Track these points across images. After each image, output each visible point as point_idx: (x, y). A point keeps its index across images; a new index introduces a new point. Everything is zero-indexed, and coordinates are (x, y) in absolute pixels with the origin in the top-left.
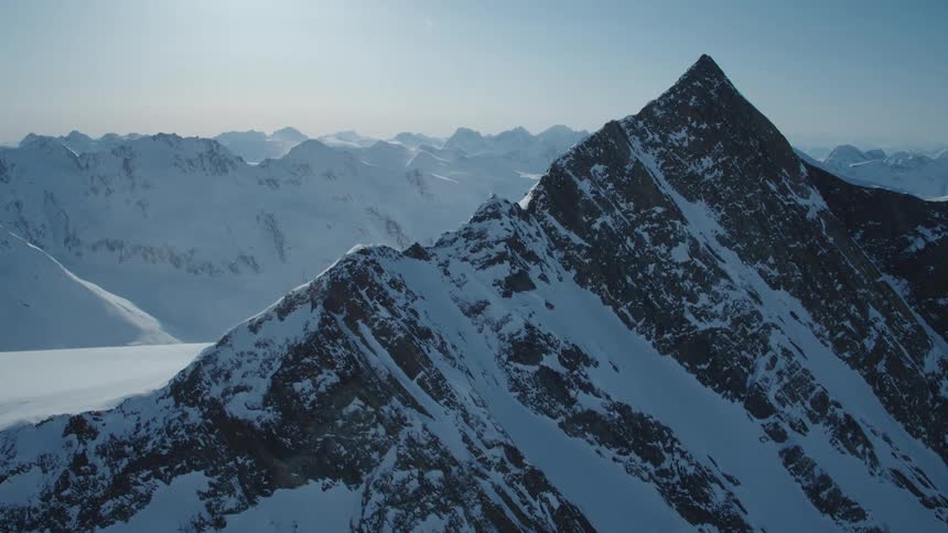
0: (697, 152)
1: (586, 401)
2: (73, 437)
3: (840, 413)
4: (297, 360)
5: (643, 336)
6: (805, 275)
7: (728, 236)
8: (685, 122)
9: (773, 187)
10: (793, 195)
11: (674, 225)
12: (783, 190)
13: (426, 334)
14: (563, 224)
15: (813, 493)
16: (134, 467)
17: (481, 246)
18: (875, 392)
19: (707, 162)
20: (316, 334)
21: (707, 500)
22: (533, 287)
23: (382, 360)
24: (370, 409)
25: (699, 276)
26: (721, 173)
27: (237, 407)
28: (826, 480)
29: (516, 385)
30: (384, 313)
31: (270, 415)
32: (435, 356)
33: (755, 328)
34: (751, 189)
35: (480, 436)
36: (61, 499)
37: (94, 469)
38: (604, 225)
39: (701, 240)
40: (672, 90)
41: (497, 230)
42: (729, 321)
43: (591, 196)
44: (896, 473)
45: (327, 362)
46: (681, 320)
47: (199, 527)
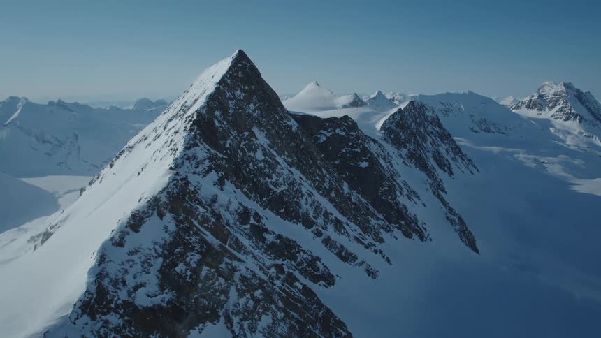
1: (268, 238)
3: (333, 218)
5: (255, 202)
7: (271, 144)
8: (239, 86)
9: (278, 118)
10: (286, 121)
11: (253, 142)
14: (211, 147)
15: (339, 255)
17: (198, 164)
18: (335, 206)
19: (252, 107)
21: (318, 269)
23: (211, 238)
24: (213, 270)
25: (270, 165)
26: (259, 112)
28: (342, 247)
29: (249, 237)
33: (296, 186)
34: (271, 119)
35: (264, 264)
38: (230, 144)
39: (265, 147)
41: (200, 153)
42: (287, 185)
43: (221, 129)
44: (355, 237)
45: (189, 248)
46: (269, 190)
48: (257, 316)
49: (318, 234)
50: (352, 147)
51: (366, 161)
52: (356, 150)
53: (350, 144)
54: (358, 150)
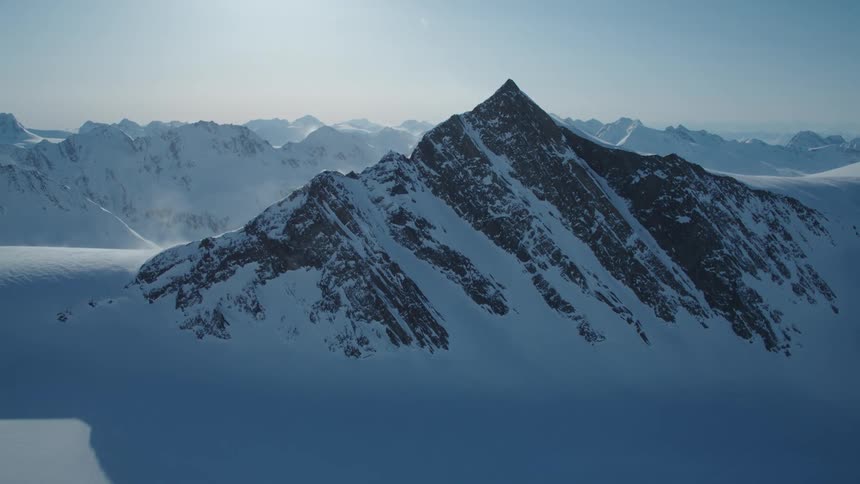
0: (503, 130)
1: (427, 243)
2: (204, 248)
3: (567, 261)
4: (297, 215)
5: (467, 221)
6: (560, 193)
7: (515, 172)
8: (497, 115)
9: (545, 148)
10: (557, 152)
11: (485, 166)
12: (550, 149)
13: (352, 207)
14: (427, 164)
15: (547, 298)
16: (229, 258)
17: (382, 174)
18: (596, 255)
19: (508, 135)
20: (305, 205)
21: (485, 292)
22: (407, 193)
23: (332, 216)
24: (327, 237)
25: (496, 191)
26: (515, 140)
27: (272, 235)
28: (553, 291)
29: (393, 233)
30: (334, 197)
31: (286, 237)
32: (355, 216)
33: (524, 217)
34: (532, 149)
35: (372, 248)
36: (199, 271)
37: (213, 260)
38: (447, 165)
39: (499, 174)
40: (491, 98)
41: (391, 166)
42: (510, 214)
43: (441, 152)
45: (309, 216)
46: (486, 213)
47: (255, 283)
48: (344, 277)
49: (531, 269)
50: (674, 195)
51: (688, 215)
52: (677, 199)
53: (672, 191)
54: (680, 200)
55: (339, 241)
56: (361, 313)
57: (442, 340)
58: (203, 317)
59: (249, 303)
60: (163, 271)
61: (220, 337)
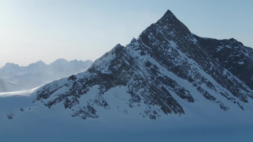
0: (170, 30)
1: (159, 75)
2: (71, 80)
3: (207, 81)
4: (113, 62)
5: (165, 68)
6: (195, 56)
7: (178, 47)
8: (166, 24)
9: (186, 38)
10: (191, 39)
11: (168, 45)
12: (188, 38)
13: (133, 59)
14: (146, 45)
15: (205, 95)
16: (86, 83)
17: (134, 47)
18: (214, 79)
19: (172, 32)
20: (116, 58)
21: (185, 94)
22: (145, 55)
23: (127, 63)
24: (126, 71)
25: (174, 55)
26: (175, 35)
27: (103, 72)
28: (207, 92)
29: (148, 70)
30: (126, 55)
31: (110, 72)
32: (135, 63)
33: (187, 65)
34: (182, 38)
36: (74, 89)
37: (78, 85)
38: (154, 44)
39: (173, 47)
40: (163, 17)
42: (182, 64)
43: (151, 39)
44: (221, 93)
45: (119, 63)
46: (172, 64)
47: (100, 93)
48: (139, 88)
49: (195, 85)
50: (235, 54)
51: (243, 61)
52: (237, 56)
53: (234, 52)
54: (238, 56)
55: (133, 73)
56: (150, 102)
57: (181, 111)
58: (83, 110)
59: (101, 102)
60: (52, 93)
61: (94, 117)
